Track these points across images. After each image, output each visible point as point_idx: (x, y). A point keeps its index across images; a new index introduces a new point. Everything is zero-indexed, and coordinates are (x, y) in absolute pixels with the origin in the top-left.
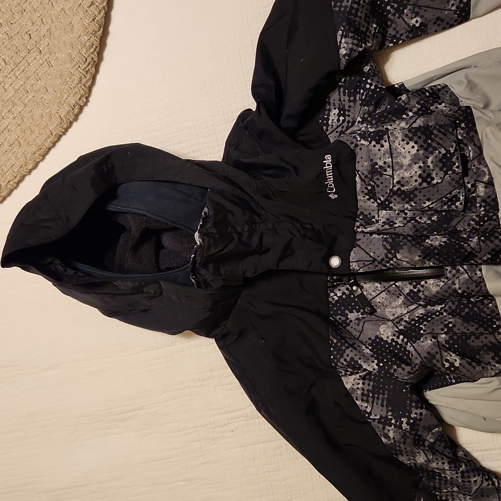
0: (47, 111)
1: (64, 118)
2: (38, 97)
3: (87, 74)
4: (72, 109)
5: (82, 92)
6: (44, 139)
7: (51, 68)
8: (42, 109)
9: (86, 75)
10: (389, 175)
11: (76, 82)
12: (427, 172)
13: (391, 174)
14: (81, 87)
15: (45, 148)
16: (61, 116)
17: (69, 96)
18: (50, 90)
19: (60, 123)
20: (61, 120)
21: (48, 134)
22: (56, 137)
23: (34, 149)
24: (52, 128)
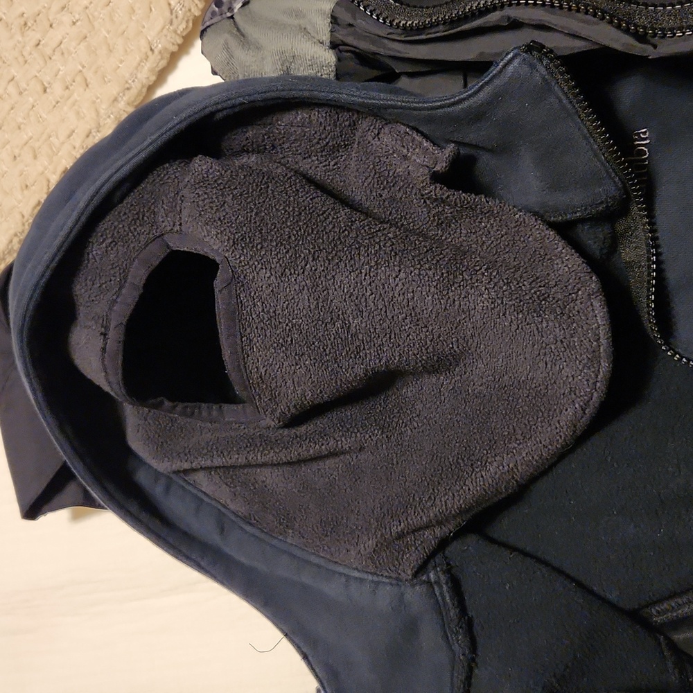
20: (171, 13)
21: (143, 50)
22: (162, 58)
23: (114, 89)
24: (152, 35)
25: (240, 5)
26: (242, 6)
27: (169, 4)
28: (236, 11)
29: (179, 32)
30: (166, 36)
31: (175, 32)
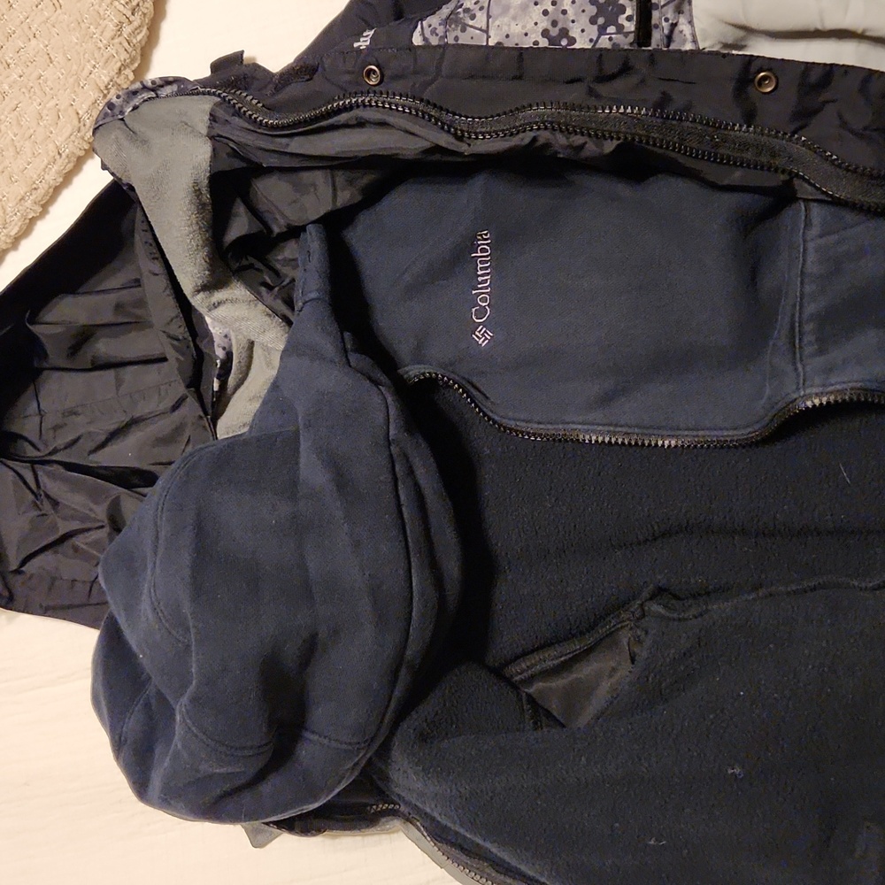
0: (52, 103)
1: (86, 116)
2: (30, 75)
3: (133, 14)
4: (102, 95)
5: (124, 56)
6: (43, 166)
7: (59, 11)
8: (39, 100)
9: (132, 18)
10: (480, 29)
11: (108, 34)
12: (560, 26)
13: (484, 27)
14: (121, 44)
15: (46, 186)
16: (80, 112)
17: (94, 67)
18: (58, 58)
19: (76, 129)
20: (80, 122)
21: (51, 154)
22: (69, 162)
23: (21, 189)
24: (60, 140)
25: (130, 109)
26: (133, 110)
27: (78, 114)
28: (126, 114)
29: (86, 139)
30: (74, 142)
31: (83, 138)
